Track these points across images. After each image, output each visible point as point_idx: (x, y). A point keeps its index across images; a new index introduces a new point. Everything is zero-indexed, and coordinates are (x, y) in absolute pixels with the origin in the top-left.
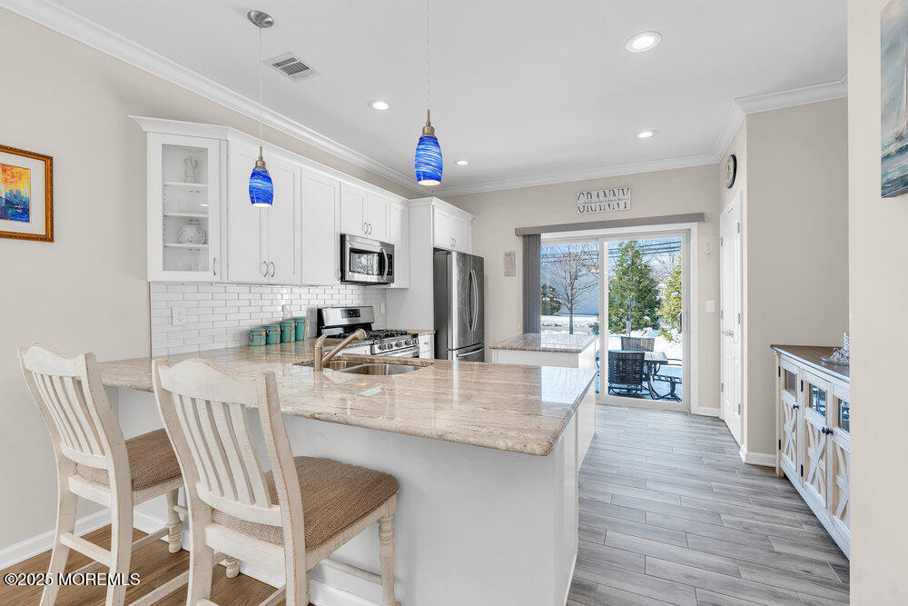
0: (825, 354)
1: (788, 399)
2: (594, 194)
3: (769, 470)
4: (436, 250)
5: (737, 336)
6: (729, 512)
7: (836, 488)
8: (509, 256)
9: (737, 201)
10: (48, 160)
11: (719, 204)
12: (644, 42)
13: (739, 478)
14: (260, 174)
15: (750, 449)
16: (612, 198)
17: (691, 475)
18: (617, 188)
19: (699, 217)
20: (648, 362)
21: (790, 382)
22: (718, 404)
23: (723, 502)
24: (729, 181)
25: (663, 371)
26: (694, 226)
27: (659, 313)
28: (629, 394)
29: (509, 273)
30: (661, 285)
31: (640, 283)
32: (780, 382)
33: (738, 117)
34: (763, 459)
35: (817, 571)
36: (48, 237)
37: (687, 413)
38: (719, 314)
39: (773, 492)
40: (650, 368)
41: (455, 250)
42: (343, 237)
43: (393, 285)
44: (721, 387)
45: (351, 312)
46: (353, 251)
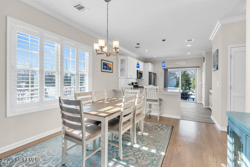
3: (208, 108)
4: (149, 72)
5: (204, 88)
8: (161, 73)
10: (113, 63)
11: (202, 65)
12: (189, 45)
13: (203, 109)
14: (138, 64)
15: (205, 106)
20: (188, 95)
22: (201, 101)
24: (203, 62)
25: (191, 97)
27: (190, 86)
28: (185, 100)
29: (161, 76)
30: (191, 79)
31: (186, 78)
32: (210, 94)
33: (204, 52)
37: (196, 103)
38: (202, 85)
40: (189, 96)
41: (152, 72)
42: (137, 71)
43: (142, 79)
44: (202, 98)
45: (136, 83)
46: (139, 73)
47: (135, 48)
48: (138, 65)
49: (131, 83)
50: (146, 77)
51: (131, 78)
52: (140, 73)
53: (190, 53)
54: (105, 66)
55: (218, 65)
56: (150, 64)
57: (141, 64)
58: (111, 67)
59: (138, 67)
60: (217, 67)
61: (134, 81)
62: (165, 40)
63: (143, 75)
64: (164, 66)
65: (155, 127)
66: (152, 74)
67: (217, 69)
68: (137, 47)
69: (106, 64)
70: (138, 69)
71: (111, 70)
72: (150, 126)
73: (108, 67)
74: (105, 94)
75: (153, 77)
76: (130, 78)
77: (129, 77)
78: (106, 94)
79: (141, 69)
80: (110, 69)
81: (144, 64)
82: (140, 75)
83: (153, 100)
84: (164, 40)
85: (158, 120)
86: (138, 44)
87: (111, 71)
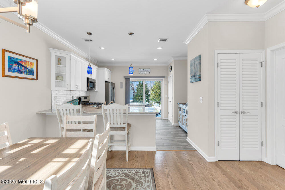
0: (185, 104)
1: (180, 112)
2: (143, 70)
3: (177, 126)
4: (106, 81)
5: (172, 102)
6: (172, 132)
7: (186, 123)
8: (121, 83)
9: (172, 75)
10: (37, 60)
11: (168, 75)
12: (160, 48)
13: (173, 128)
14: (89, 67)
15: (174, 123)
16: (147, 71)
17: (165, 128)
18: (148, 69)
19: (164, 77)
21: (180, 109)
22: (167, 117)
23: (171, 131)
24: (170, 71)
26: (163, 79)
27: (149, 98)
29: (121, 87)
32: (179, 109)
33: (172, 60)
34: (176, 124)
35: (184, 136)
36: (36, 79)
37: (162, 119)
38: (168, 98)
39: (178, 129)
41: (109, 81)
42: (88, 78)
43: (95, 91)
44: (168, 113)
45: (85, 98)
46: (90, 82)
47: (84, 41)
48: (90, 69)
49: (77, 97)
50: (100, 88)
51: (77, 90)
52: (92, 82)
53: (157, 59)
54: (15, 67)
55: (200, 75)
56: (106, 69)
57: (94, 68)
58: (32, 69)
59: (90, 72)
60: (200, 78)
61: (83, 94)
62: (133, 34)
63: (97, 85)
64: (131, 73)
65: (126, 181)
66: (110, 84)
67: (200, 80)
68: (86, 40)
69: (18, 61)
70: (89, 76)
71: (33, 75)
72: (118, 180)
73: (25, 67)
74: (4, 133)
75: (110, 88)
76: (75, 89)
77: (73, 88)
78: (6, 133)
79: (93, 76)
80: (31, 73)
81: (97, 69)
82: (91, 85)
83: (118, 128)
84: (131, 34)
85: (127, 160)
86: (90, 34)
87: (34, 77)
